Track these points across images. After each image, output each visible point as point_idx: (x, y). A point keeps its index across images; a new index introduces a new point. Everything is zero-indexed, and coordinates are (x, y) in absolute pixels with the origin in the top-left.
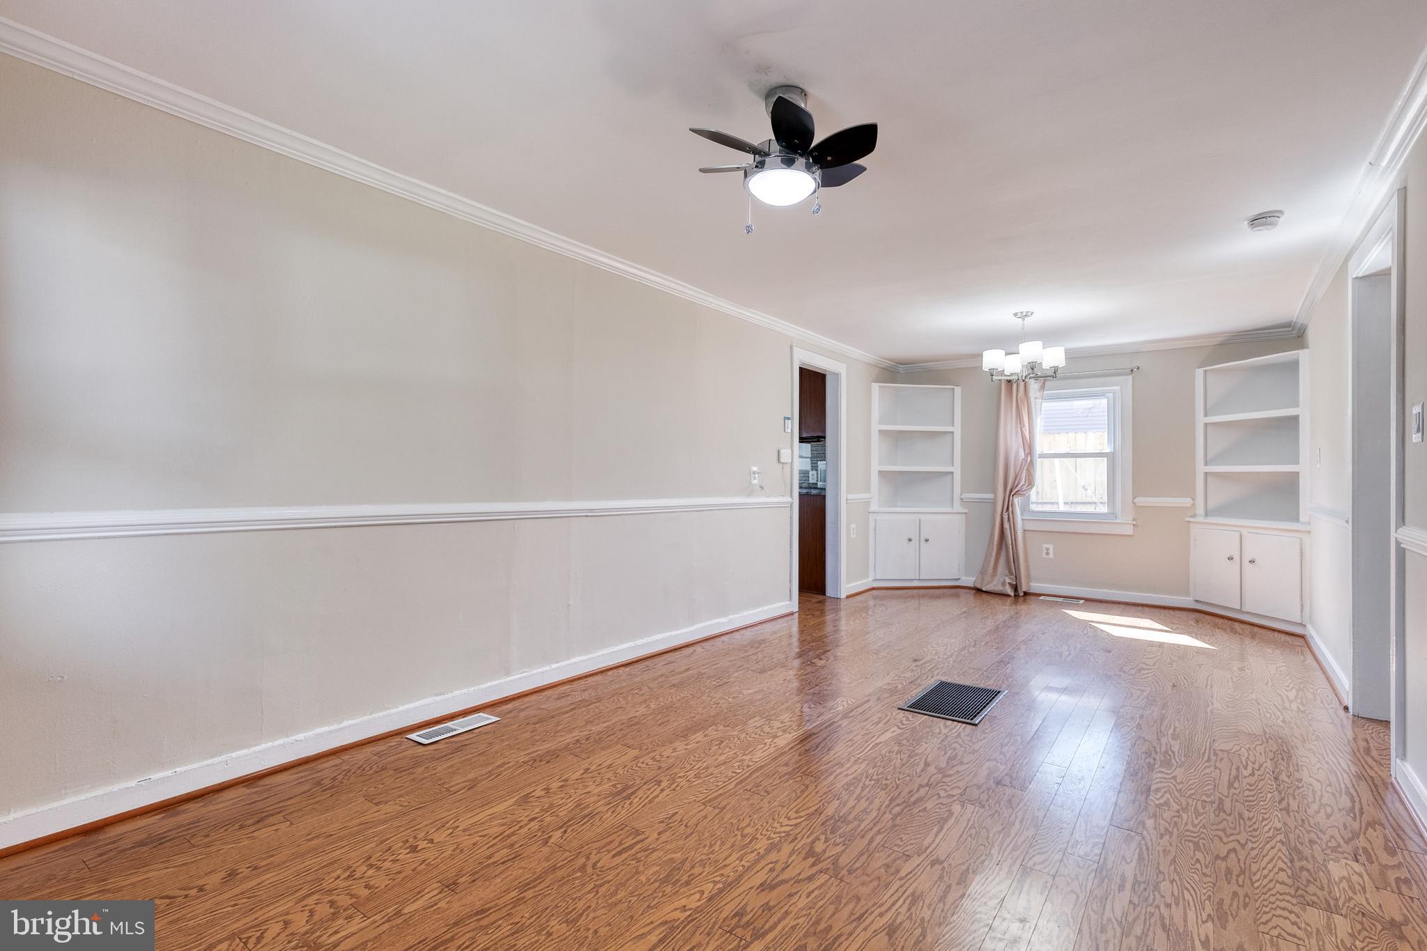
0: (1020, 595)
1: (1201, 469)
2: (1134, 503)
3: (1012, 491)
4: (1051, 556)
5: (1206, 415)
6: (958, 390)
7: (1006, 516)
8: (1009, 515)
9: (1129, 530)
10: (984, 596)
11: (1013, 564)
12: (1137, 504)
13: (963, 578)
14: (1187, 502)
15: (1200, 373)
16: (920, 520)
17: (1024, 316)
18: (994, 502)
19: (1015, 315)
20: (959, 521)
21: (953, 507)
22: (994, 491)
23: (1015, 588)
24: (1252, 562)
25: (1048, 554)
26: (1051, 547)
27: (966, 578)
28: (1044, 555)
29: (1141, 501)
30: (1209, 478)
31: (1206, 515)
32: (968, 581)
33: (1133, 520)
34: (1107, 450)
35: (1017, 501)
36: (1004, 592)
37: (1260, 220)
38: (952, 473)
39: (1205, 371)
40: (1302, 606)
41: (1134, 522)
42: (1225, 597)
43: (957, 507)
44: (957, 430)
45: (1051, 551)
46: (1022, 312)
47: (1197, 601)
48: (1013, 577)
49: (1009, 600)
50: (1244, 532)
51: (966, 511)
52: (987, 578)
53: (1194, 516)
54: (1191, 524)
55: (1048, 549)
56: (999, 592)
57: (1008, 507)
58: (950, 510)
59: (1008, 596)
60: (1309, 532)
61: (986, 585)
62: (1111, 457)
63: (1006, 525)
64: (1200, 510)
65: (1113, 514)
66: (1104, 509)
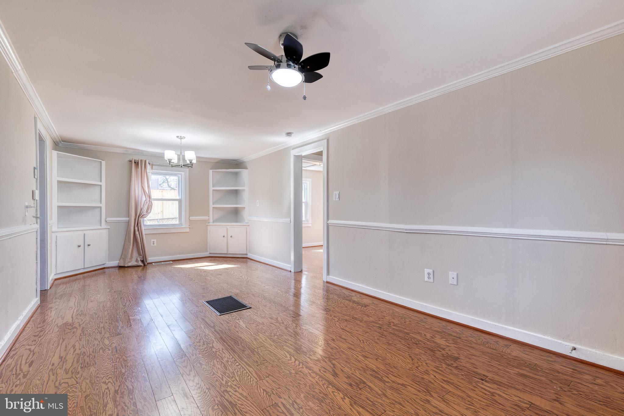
0: (145, 264)
1: (211, 206)
2: (189, 219)
3: (139, 216)
4: (155, 244)
5: (213, 187)
6: (104, 163)
7: (136, 228)
8: (138, 227)
9: (188, 230)
10: (126, 269)
11: (141, 251)
12: (190, 220)
13: (107, 262)
14: (206, 218)
15: (211, 171)
16: (84, 234)
17: (181, 138)
18: (128, 223)
19: (178, 137)
20: (105, 233)
21: (101, 225)
22: (128, 215)
23: (143, 261)
24: (231, 237)
26: (155, 240)
27: (109, 262)
28: (152, 245)
29: (192, 218)
30: (214, 209)
31: (213, 222)
32: (115, 263)
33: (189, 226)
34: (178, 198)
35: (141, 219)
36: (139, 265)
37: (289, 134)
38: (101, 207)
39: (213, 171)
40: (247, 248)
41: (190, 227)
42: (221, 250)
43: (104, 225)
44: (103, 184)
45: (155, 243)
46: (181, 136)
47: (210, 253)
48: (141, 257)
49: (141, 268)
50: (228, 227)
51: (109, 227)
52: (128, 260)
53: (209, 223)
54: (208, 226)
55: (154, 242)
56: (136, 265)
57: (138, 224)
58: (99, 227)
59: (142, 266)
60: (249, 225)
61: (127, 263)
62: (180, 201)
63: (137, 233)
64: (211, 221)
65: (181, 224)
66: (177, 222)
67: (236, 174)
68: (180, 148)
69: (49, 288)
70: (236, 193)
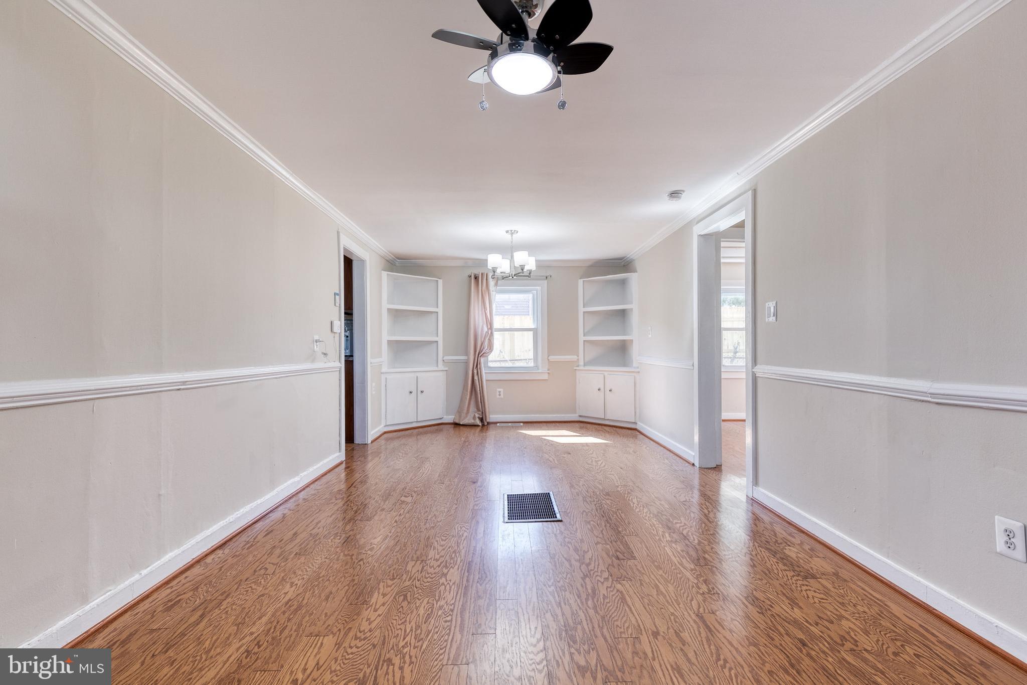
0: (484, 424)
1: (582, 338)
2: (548, 360)
3: (480, 354)
4: (502, 396)
5: (584, 307)
6: (440, 282)
7: (475, 371)
8: (477, 370)
9: (546, 377)
10: (462, 428)
11: (480, 404)
12: (550, 360)
13: (445, 417)
14: (574, 358)
15: (581, 282)
16: (417, 377)
17: (512, 233)
18: (466, 363)
19: (507, 232)
20: (442, 376)
21: (437, 366)
22: (466, 353)
23: (482, 420)
24: (610, 390)
25: (500, 395)
26: (501, 390)
27: (447, 417)
28: (498, 396)
29: (552, 358)
30: (585, 343)
31: (585, 365)
32: (449, 418)
33: (548, 370)
34: (533, 327)
35: (482, 360)
36: (476, 424)
37: (675, 194)
38: (437, 342)
39: (584, 281)
40: (635, 412)
41: (548, 372)
42: (595, 412)
43: (441, 366)
44: (440, 310)
45: (502, 393)
46: (511, 231)
47: (580, 416)
48: (480, 413)
49: (479, 429)
50: (606, 374)
51: (446, 369)
52: (463, 415)
53: (578, 366)
54: (577, 371)
55: (500, 392)
56: (472, 424)
57: (477, 365)
58: (436, 369)
59: (478, 426)
60: (639, 372)
61: (463, 420)
62: (535, 331)
63: (476, 378)
64: (581, 363)
65: (537, 367)
66: (532, 364)
67: (623, 283)
68: (507, 250)
69: (369, 442)
70: (623, 314)
